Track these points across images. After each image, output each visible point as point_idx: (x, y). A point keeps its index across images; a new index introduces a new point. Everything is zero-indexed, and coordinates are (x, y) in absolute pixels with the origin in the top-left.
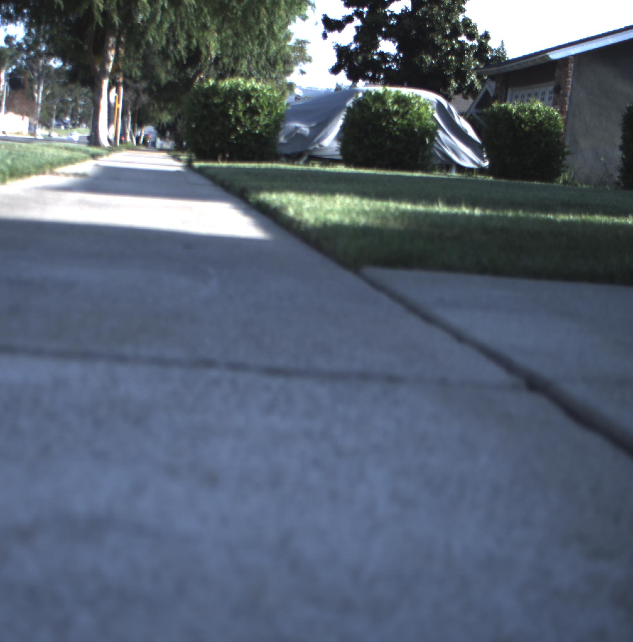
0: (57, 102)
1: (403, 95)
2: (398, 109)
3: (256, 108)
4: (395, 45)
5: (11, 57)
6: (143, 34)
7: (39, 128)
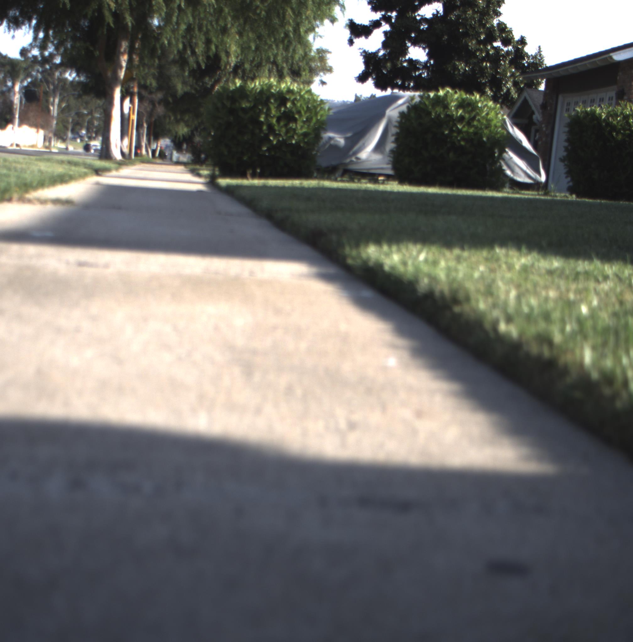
0: (72, 115)
2: (463, 114)
3: (293, 113)
4: (425, 52)
5: (26, 69)
6: (157, 39)
7: (54, 141)
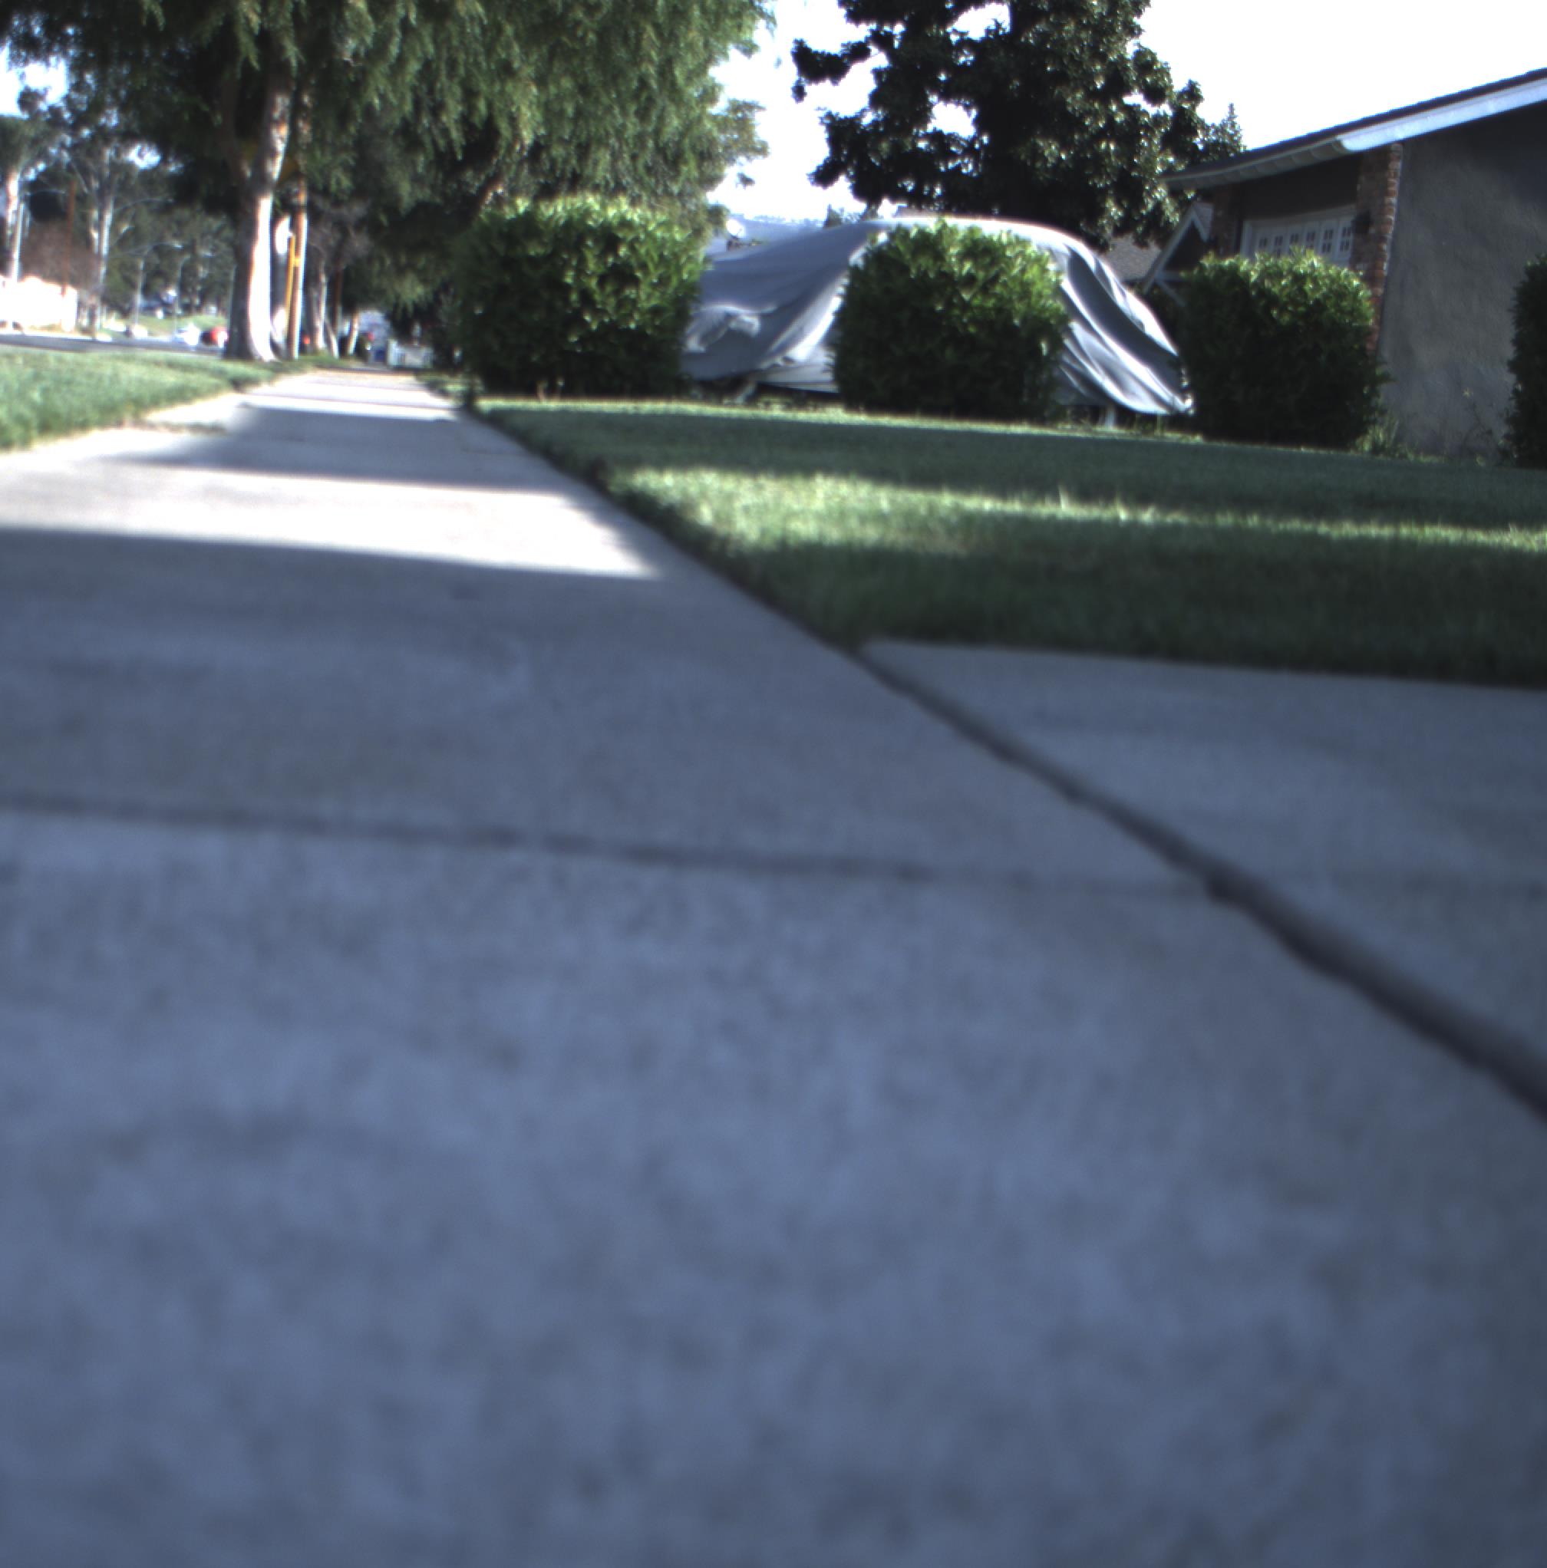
0: (146, 253)
1: (984, 237)
2: (973, 271)
3: (631, 267)
4: (969, 115)
5: (35, 142)
6: (358, 87)
7: (102, 313)
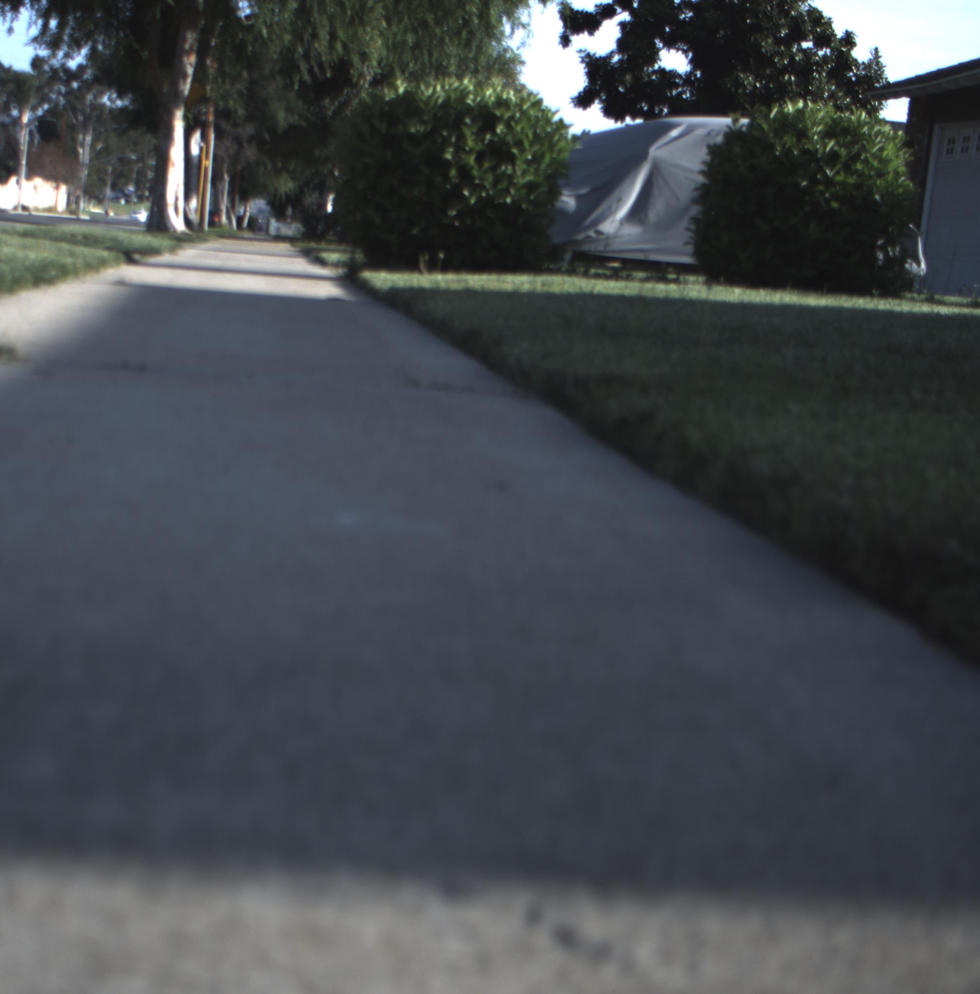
0: (113, 162)
2: (836, 148)
3: (508, 144)
4: (687, 57)
5: (39, 88)
7: (84, 202)
